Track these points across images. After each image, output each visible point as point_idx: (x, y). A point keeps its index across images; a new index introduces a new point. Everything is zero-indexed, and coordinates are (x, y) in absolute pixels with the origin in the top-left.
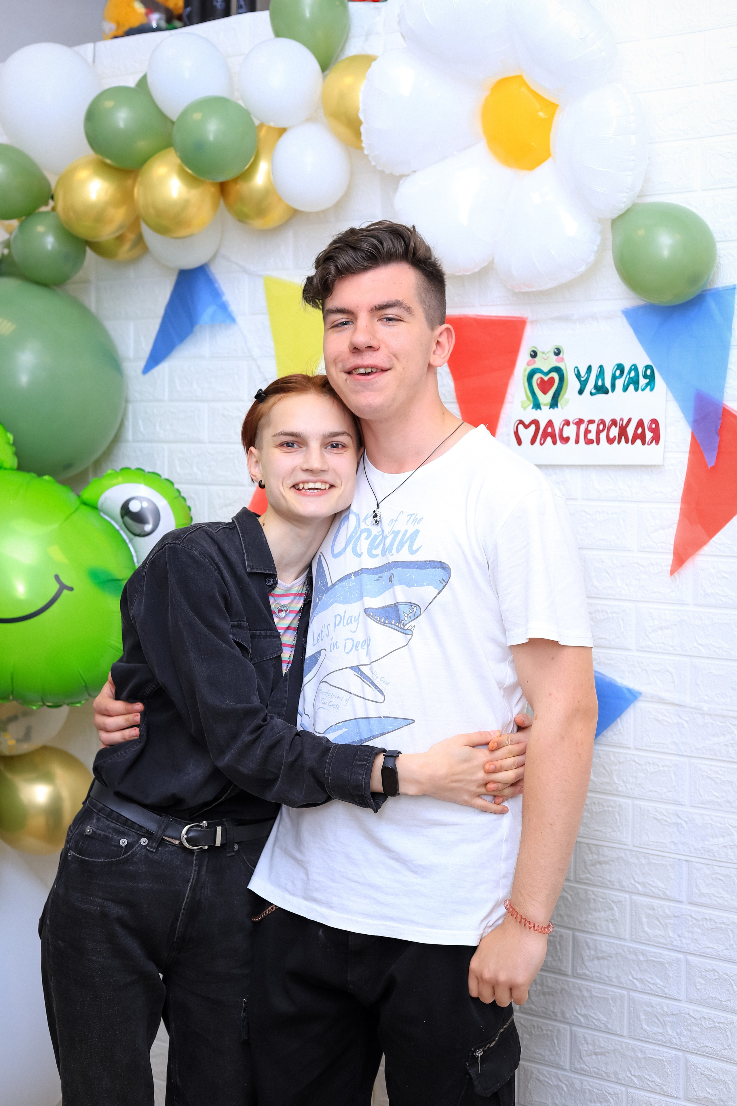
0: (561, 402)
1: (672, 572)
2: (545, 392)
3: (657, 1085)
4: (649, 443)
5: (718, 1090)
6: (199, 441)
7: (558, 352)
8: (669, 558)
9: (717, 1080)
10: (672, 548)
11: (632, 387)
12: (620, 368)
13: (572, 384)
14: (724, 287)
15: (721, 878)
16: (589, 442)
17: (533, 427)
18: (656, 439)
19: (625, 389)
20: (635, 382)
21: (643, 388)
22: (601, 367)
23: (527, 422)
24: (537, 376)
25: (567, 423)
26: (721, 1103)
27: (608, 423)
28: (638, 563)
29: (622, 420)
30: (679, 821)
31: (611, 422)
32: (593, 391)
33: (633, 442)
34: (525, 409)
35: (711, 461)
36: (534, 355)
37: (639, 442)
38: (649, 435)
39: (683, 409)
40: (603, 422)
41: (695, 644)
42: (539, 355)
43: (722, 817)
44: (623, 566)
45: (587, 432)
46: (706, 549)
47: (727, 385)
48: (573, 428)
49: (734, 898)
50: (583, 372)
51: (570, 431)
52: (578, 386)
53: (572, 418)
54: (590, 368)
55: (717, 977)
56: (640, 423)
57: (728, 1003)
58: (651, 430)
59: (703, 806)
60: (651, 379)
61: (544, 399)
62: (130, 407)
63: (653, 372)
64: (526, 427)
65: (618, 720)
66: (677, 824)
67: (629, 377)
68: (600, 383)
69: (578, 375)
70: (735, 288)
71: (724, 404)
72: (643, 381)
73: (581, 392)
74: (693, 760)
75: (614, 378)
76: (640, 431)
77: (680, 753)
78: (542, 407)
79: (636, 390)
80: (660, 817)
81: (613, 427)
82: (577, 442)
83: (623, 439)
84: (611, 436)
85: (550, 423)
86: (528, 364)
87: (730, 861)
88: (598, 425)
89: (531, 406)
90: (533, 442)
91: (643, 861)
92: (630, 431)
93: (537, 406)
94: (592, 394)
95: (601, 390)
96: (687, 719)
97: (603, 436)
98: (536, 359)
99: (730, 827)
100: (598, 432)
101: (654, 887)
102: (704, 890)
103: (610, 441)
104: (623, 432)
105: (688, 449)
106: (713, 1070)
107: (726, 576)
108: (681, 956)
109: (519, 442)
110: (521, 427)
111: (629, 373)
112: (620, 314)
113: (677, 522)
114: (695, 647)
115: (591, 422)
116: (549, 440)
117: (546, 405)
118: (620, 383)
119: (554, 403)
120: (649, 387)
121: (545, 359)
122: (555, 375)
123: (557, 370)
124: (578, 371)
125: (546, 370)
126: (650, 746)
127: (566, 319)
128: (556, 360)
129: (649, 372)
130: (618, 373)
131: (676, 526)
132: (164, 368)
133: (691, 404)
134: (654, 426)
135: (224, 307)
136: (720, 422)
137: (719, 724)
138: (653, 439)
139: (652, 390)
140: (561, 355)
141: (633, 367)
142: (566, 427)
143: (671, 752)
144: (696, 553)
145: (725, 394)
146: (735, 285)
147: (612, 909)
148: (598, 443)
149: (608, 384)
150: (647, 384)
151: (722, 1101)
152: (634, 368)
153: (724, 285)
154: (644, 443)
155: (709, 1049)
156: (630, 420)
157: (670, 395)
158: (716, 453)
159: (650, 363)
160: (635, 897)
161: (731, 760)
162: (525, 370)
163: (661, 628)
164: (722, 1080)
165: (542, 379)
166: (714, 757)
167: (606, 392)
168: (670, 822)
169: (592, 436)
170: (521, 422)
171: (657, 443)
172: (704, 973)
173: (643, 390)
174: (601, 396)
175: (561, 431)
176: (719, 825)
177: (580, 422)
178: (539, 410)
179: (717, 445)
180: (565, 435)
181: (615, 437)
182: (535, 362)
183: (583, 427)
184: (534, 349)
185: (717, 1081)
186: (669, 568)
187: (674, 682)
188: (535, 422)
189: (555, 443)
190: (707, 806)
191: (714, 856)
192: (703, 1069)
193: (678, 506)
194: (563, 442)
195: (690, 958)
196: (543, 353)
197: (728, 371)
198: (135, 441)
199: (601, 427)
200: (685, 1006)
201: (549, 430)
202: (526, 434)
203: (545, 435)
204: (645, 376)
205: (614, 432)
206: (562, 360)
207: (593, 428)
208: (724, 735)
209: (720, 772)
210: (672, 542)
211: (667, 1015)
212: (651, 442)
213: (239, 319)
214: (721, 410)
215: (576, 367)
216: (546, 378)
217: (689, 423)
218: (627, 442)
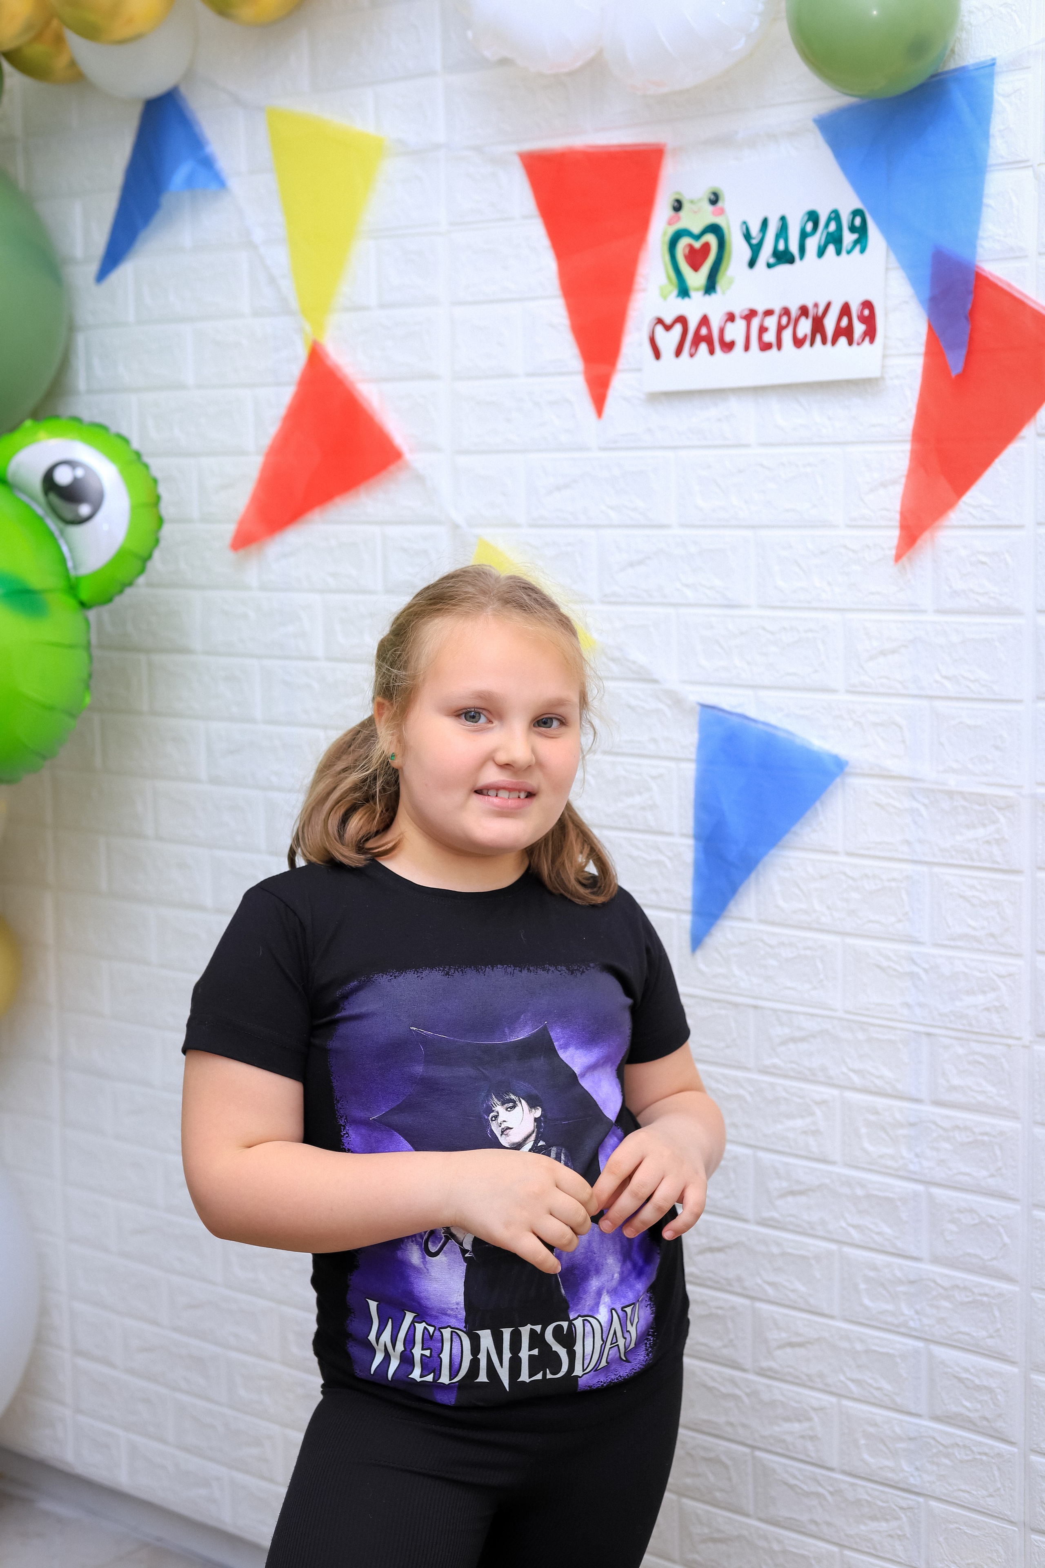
0: (722, 283)
1: (898, 557)
2: (696, 267)
3: (886, 1395)
4: (860, 341)
5: (980, 1402)
6: (180, 386)
7: (715, 199)
8: (893, 535)
9: (978, 1386)
10: (897, 517)
11: (831, 249)
12: (813, 217)
13: (739, 250)
14: (977, 64)
15: (982, 1060)
16: (765, 347)
17: (678, 328)
18: (871, 333)
19: (821, 252)
20: (836, 239)
21: (849, 248)
22: (783, 219)
23: (668, 321)
24: (683, 244)
25: (731, 317)
26: (985, 1423)
27: (794, 312)
28: (845, 547)
29: (816, 305)
30: (915, 969)
31: (799, 312)
32: (772, 261)
33: (834, 342)
34: (665, 297)
35: (956, 363)
36: (678, 206)
37: (843, 340)
38: (859, 328)
39: (914, 281)
40: (786, 312)
41: (938, 677)
42: (686, 206)
43: (983, 961)
44: (823, 553)
45: (763, 330)
46: (954, 516)
47: (981, 234)
48: (741, 324)
49: (1003, 1092)
50: (755, 231)
51: (735, 332)
52: (747, 253)
53: (739, 310)
54: (765, 223)
55: (977, 1221)
56: (846, 310)
57: (995, 1263)
58: (862, 319)
59: (952, 943)
60: (861, 232)
61: (696, 279)
62: (80, 340)
63: (864, 221)
64: (668, 328)
65: (818, 804)
66: (912, 975)
67: (828, 234)
68: (781, 246)
69: (747, 236)
70: (993, 64)
71: (978, 267)
72: (849, 238)
73: (752, 264)
74: (936, 870)
75: (804, 236)
76: (844, 322)
77: (915, 858)
78: (693, 294)
79: (839, 252)
80: (885, 963)
81: (803, 319)
82: (747, 348)
83: (818, 338)
84: (800, 335)
85: (705, 321)
86: (670, 223)
87: (996, 1033)
88: (780, 317)
89: (675, 292)
90: (678, 352)
91: (861, 1036)
92: (830, 324)
93: (684, 292)
94: (769, 266)
95: (783, 257)
96: (926, 801)
97: (787, 335)
98: (682, 213)
99: (995, 978)
100: (780, 329)
101: (878, 1077)
102: (956, 1081)
103: (798, 343)
104: (818, 326)
105: (921, 349)
106: (972, 1370)
107: (984, 559)
108: (920, 1188)
109: (657, 354)
110: (659, 329)
111: (827, 225)
112: (812, 125)
113: (905, 472)
114: (937, 682)
115: (769, 313)
116: (703, 347)
117: (697, 289)
118: (812, 244)
119: (710, 287)
120: (858, 248)
121: (695, 212)
122: (711, 239)
123: (715, 229)
124: (747, 229)
125: (696, 230)
126: (868, 849)
127: (725, 141)
128: (715, 214)
129: (858, 222)
130: (809, 227)
131: (903, 480)
132: (126, 271)
133: (926, 272)
134: (866, 312)
135: (207, 163)
136: (971, 297)
137: (977, 807)
138: (866, 334)
139: (862, 251)
140: (720, 204)
141: (833, 215)
142: (729, 325)
143: (900, 856)
144: (937, 523)
145: (980, 250)
146: (994, 59)
147: (812, 1114)
148: (779, 347)
149: (794, 248)
150: (856, 242)
151: (986, 1419)
152: (835, 216)
153: (977, 61)
154: (850, 342)
155: (966, 1337)
156: (828, 305)
157: (893, 258)
158: (964, 352)
159: (858, 205)
160: (849, 1094)
161: (996, 866)
162: (665, 234)
163: (883, 653)
164: (986, 1387)
165: (691, 247)
166: (970, 863)
167: (791, 260)
168: (901, 970)
169: (770, 337)
170: (660, 321)
171: (872, 340)
172: (957, 1215)
173: (849, 252)
174: (784, 268)
175: (722, 331)
176: (977, 974)
177: (751, 314)
178: (687, 300)
179: (966, 338)
180: (728, 338)
181: (806, 336)
182: (679, 219)
183: (755, 323)
184: (678, 197)
185: (978, 1388)
186: (893, 552)
187: (904, 742)
188: (682, 320)
189: (712, 352)
190: (960, 943)
191: (970, 1025)
192: (957, 1369)
193: (907, 447)
194: (725, 349)
195: (935, 1190)
196: (692, 202)
197: (984, 209)
198: (90, 391)
199: (784, 320)
200: (928, 1268)
201: (704, 331)
202: (668, 340)
203: (698, 340)
204: (853, 229)
205: (805, 327)
206: (722, 212)
207: (771, 323)
208: (984, 825)
209: (979, 887)
210: (898, 507)
211: (901, 1282)
212: (863, 340)
213: (234, 184)
214: (972, 277)
215: (745, 223)
216: (697, 245)
217: (921, 302)
218: (824, 342)
